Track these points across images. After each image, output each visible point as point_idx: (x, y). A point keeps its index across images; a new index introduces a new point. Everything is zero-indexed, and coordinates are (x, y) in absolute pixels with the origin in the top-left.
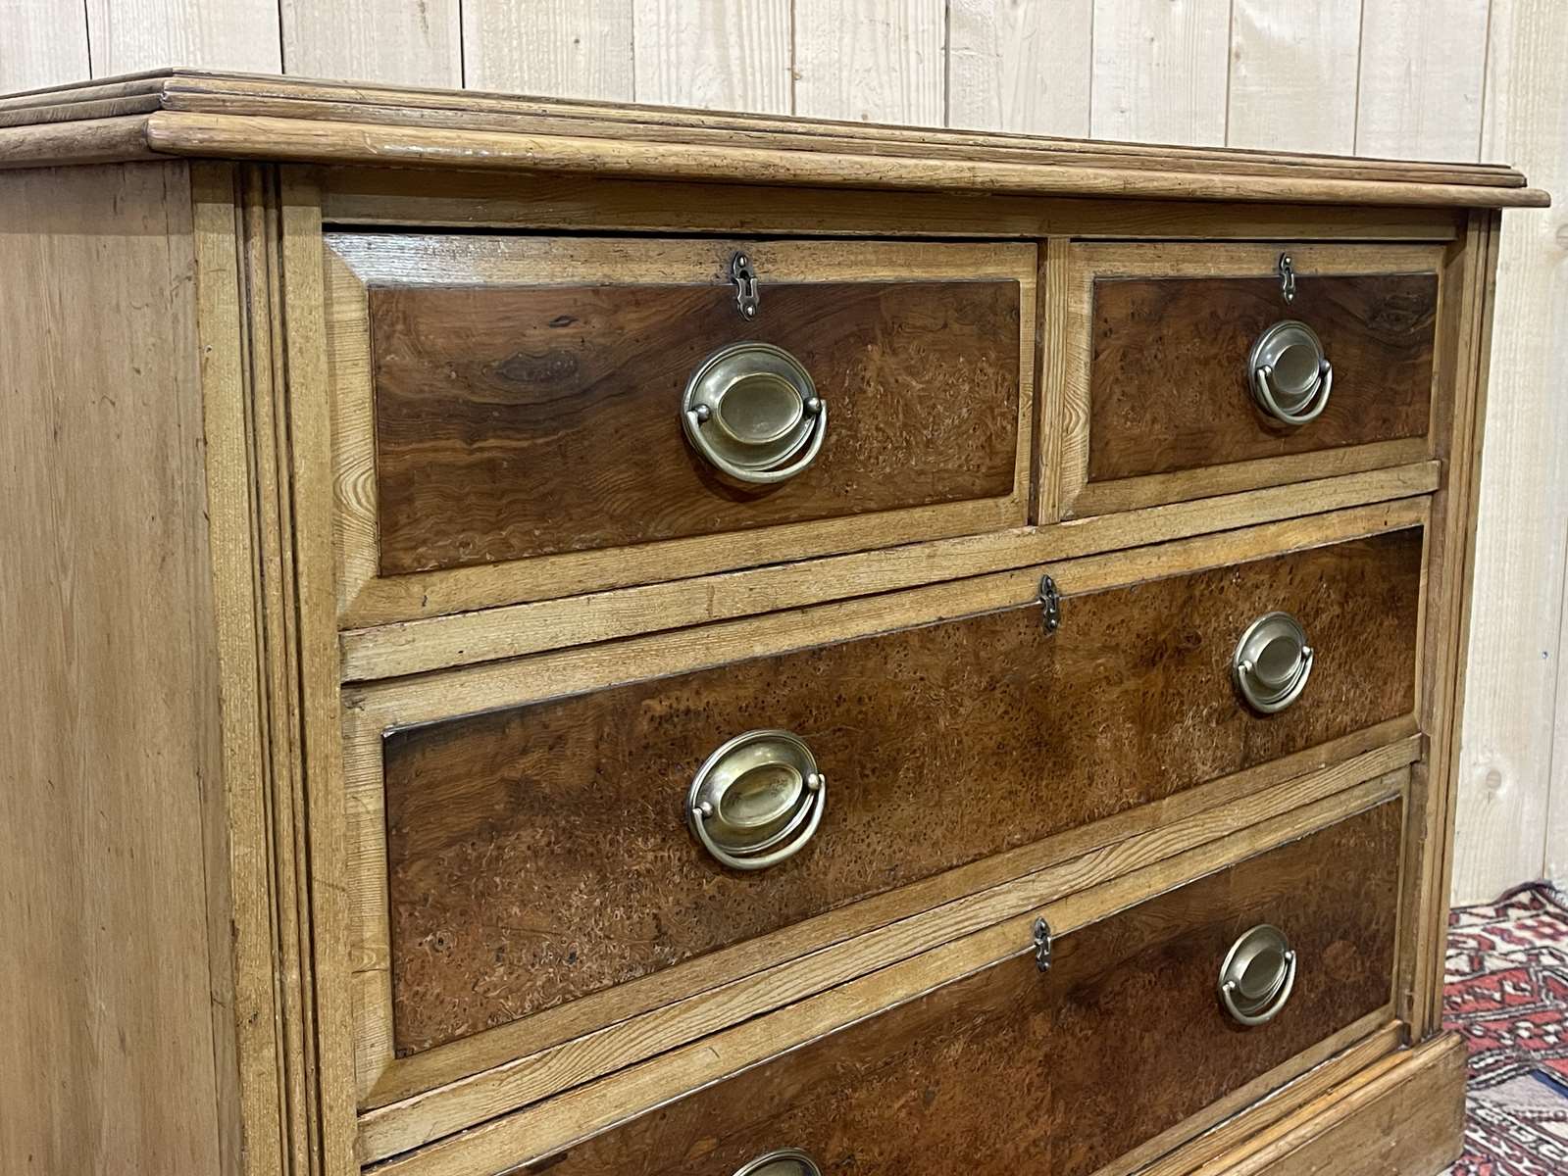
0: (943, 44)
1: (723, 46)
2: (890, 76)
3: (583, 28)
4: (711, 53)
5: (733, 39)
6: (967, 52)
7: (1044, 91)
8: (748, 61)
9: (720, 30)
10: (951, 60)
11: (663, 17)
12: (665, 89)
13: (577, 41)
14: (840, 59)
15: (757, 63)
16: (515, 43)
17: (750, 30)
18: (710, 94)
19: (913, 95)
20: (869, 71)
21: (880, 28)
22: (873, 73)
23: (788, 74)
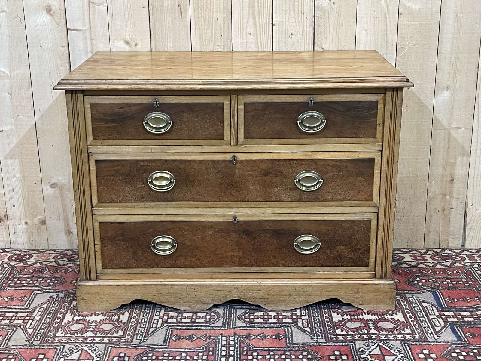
0: (313, 15)
1: (254, 18)
2: (299, 23)
3: (218, 16)
4: (251, 20)
5: (257, 16)
6: (320, 17)
7: (342, 26)
8: (261, 21)
9: (254, 14)
10: (316, 19)
11: (239, 12)
12: (239, 29)
13: (218, 19)
14: (285, 20)
15: (263, 22)
16: (203, 20)
17: (261, 14)
18: (251, 30)
19: (305, 28)
20: (293, 22)
21: (297, 12)
22: (295, 23)
23: (271, 25)
